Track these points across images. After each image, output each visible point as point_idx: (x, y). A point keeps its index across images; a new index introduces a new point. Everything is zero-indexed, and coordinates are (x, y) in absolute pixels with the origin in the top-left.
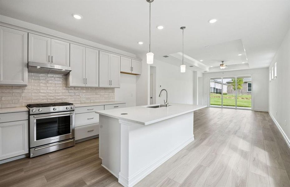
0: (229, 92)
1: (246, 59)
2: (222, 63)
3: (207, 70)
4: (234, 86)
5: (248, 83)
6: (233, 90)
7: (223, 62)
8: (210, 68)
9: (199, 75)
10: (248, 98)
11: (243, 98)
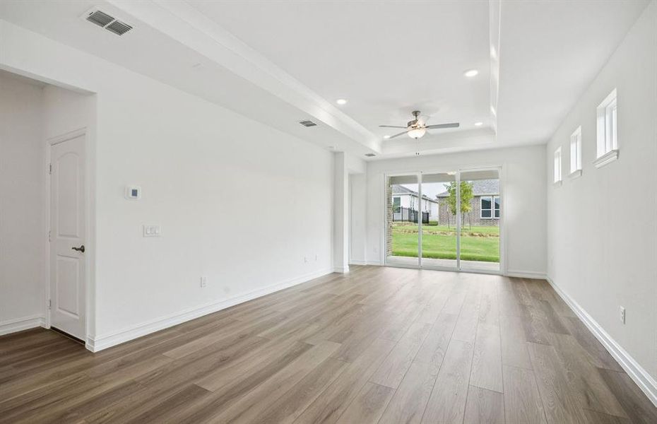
0: (443, 218)
1: (490, 109)
2: (414, 118)
3: (374, 146)
4: (452, 203)
5: (482, 198)
6: (451, 214)
7: (416, 113)
8: (384, 144)
9: (351, 164)
10: (484, 234)
11: (472, 235)
